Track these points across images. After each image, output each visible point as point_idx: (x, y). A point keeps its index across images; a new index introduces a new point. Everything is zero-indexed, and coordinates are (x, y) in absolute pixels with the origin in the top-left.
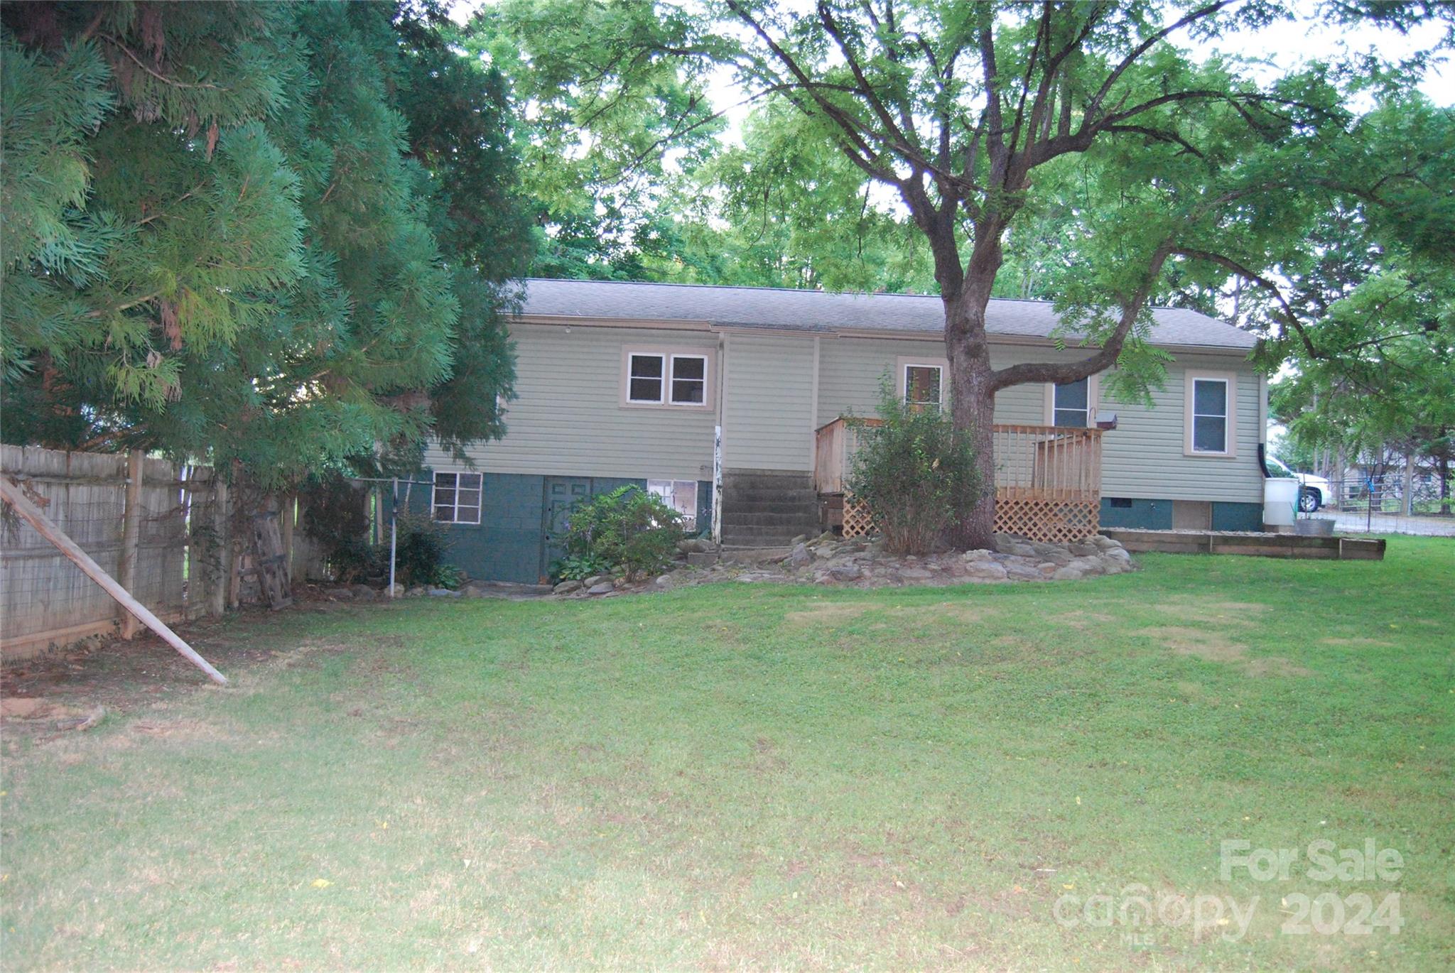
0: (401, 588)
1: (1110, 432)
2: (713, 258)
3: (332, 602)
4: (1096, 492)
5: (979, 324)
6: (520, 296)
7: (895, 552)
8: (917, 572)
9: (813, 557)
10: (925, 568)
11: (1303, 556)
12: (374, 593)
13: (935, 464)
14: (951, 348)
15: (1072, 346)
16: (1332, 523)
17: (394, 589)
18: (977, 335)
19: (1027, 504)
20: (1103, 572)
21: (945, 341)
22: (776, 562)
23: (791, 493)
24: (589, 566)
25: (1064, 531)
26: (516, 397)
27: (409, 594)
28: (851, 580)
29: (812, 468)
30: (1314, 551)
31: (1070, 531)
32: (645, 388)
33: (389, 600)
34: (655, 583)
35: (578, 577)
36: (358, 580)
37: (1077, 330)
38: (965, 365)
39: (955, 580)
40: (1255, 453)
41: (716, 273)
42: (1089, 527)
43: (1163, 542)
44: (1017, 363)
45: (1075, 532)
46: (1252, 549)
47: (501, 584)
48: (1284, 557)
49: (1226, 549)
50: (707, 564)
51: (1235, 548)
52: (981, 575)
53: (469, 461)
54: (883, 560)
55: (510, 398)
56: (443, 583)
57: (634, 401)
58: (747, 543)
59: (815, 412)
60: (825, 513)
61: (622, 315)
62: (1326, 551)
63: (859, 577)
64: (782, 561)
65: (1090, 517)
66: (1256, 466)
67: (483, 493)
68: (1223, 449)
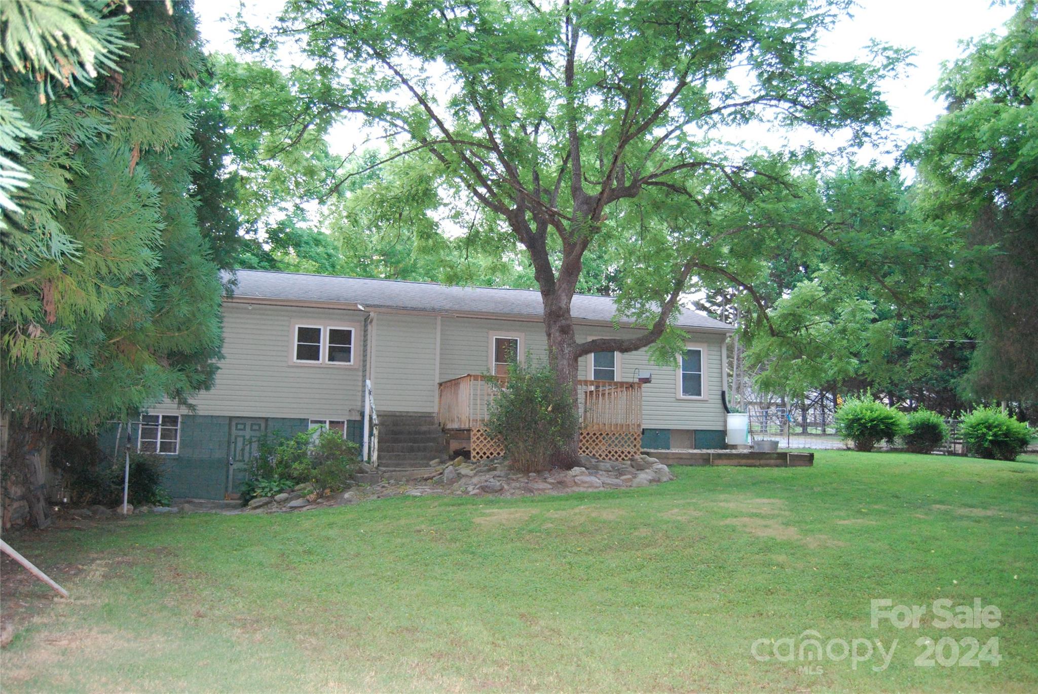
0: (131, 507)
1: (648, 385)
2: (330, 256)
3: (78, 520)
4: (639, 426)
5: (568, 310)
6: (234, 282)
7: (519, 470)
8: (541, 485)
9: (460, 476)
10: (546, 482)
11: (767, 465)
12: (109, 511)
13: (550, 409)
14: (549, 327)
15: (625, 327)
16: (778, 442)
17: (126, 508)
18: (567, 319)
19: (594, 434)
20: (659, 481)
21: (544, 322)
22: (426, 480)
23: (424, 428)
24: (277, 486)
25: (619, 453)
26: (224, 358)
27: (137, 511)
28: (497, 492)
29: (436, 410)
30: (773, 461)
31: (623, 452)
32: (308, 351)
33: (124, 517)
34: (342, 498)
35: (269, 495)
36: (95, 502)
37: (628, 316)
38: (559, 339)
39: (569, 490)
40: (720, 397)
41: (329, 266)
42: (635, 450)
43: (681, 458)
44: (595, 338)
45: (626, 453)
46: (735, 461)
47: (196, 501)
48: (755, 466)
49: (720, 462)
50: (373, 481)
51: (725, 462)
52: (586, 485)
53: (191, 407)
54: (514, 477)
55: (219, 358)
56: (159, 501)
57: (299, 361)
58: (397, 465)
59: (437, 371)
60: (448, 443)
61: (291, 297)
62: (779, 461)
63: (501, 490)
64: (431, 478)
65: (635, 443)
66: (720, 406)
67: (182, 430)
68: (700, 394)
